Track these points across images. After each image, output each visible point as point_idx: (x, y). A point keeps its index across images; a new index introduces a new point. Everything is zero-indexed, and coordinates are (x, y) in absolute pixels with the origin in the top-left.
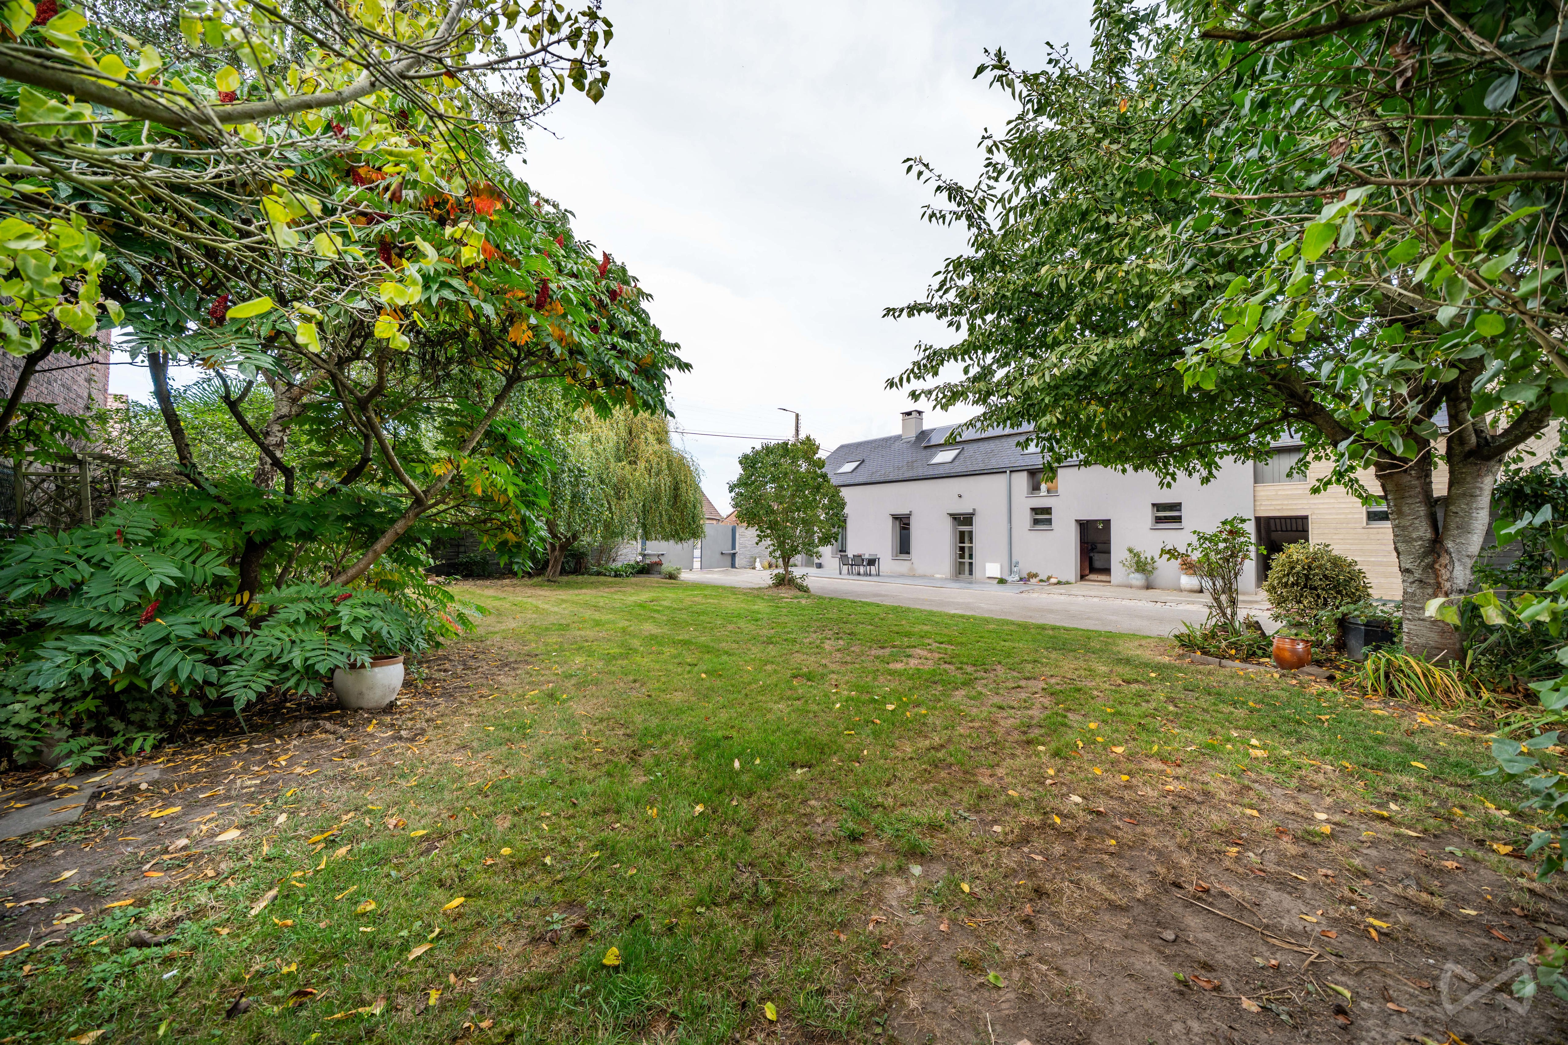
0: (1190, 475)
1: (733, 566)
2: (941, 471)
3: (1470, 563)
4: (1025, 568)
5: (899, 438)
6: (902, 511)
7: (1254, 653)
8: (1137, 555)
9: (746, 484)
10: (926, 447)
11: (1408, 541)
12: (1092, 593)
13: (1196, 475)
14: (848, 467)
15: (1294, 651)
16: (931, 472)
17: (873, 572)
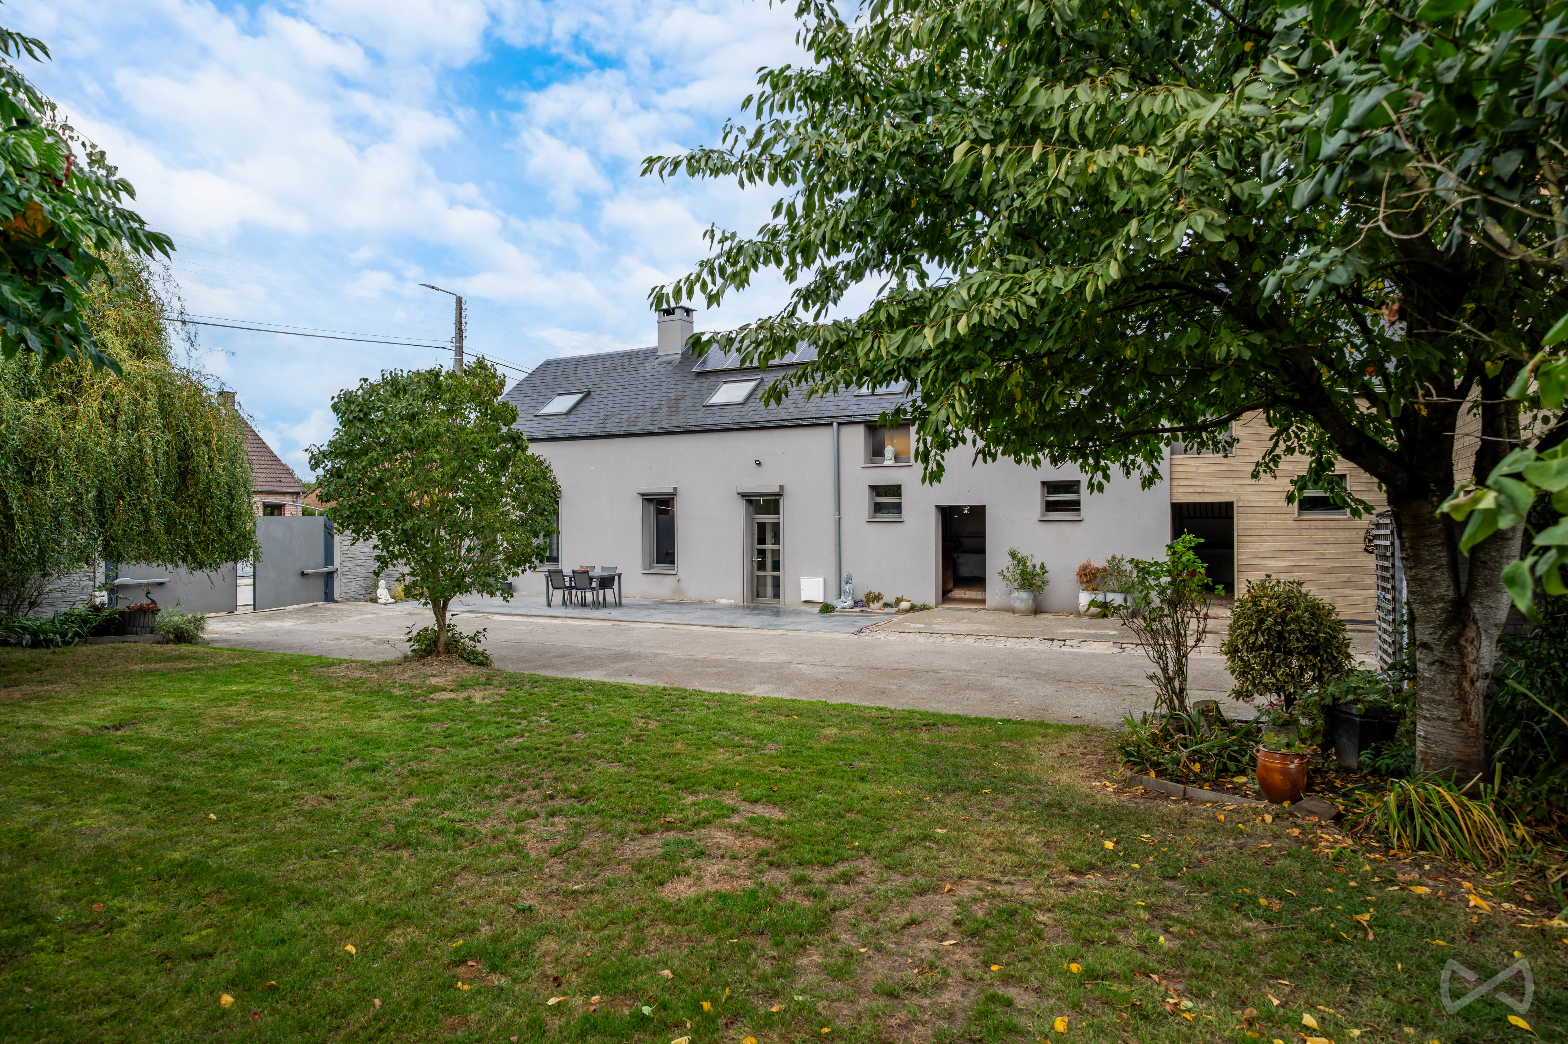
0: (1128, 473)
1: (329, 597)
2: (725, 418)
3: (1496, 633)
4: (863, 585)
5: (651, 353)
6: (662, 487)
7: (1225, 769)
8: (1022, 561)
9: (349, 454)
10: (699, 374)
11: (1427, 601)
12: (963, 627)
13: (1135, 473)
14: (561, 404)
15: (1285, 772)
16: (710, 420)
17: (610, 598)
